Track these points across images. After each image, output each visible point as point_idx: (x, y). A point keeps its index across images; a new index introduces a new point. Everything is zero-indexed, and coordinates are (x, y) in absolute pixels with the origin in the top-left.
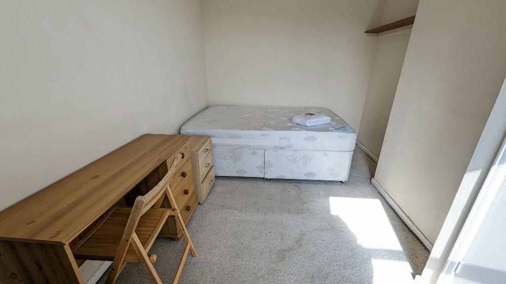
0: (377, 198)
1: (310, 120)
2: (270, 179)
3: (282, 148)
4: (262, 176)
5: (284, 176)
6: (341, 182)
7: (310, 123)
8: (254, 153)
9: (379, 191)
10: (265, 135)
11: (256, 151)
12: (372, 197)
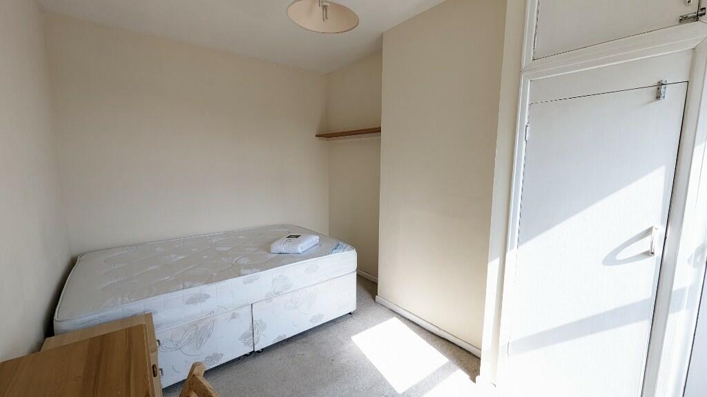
0: (393, 316)
1: (302, 245)
2: (263, 349)
3: (278, 294)
4: (248, 350)
5: (285, 335)
6: (350, 313)
7: (302, 248)
8: (234, 316)
9: (390, 308)
10: (251, 281)
11: (237, 312)
12: (389, 318)
